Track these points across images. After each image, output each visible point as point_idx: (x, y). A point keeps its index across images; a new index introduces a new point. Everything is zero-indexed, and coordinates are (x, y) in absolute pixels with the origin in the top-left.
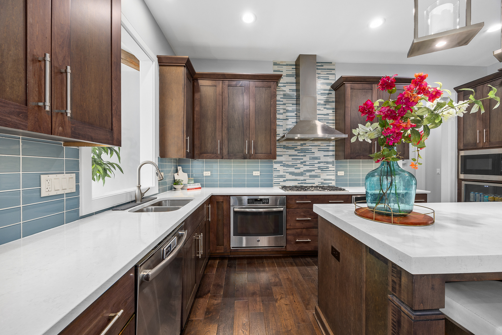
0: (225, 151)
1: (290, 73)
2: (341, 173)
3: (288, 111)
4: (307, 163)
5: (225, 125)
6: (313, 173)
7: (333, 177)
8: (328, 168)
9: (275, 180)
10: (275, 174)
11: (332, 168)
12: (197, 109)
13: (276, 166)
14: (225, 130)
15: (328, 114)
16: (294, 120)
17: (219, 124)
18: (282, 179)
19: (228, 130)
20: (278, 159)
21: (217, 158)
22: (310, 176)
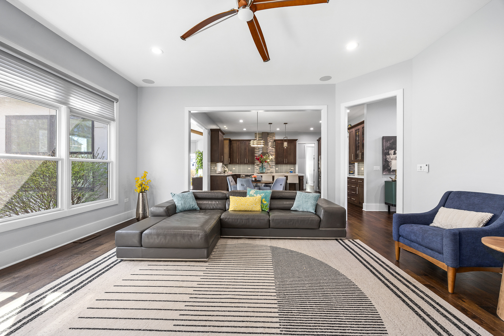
0: (239, 162)
1: (260, 136)
2: (277, 169)
3: (259, 149)
4: (266, 165)
5: (239, 154)
6: (268, 169)
7: (275, 170)
8: (273, 167)
9: (255, 171)
10: (255, 169)
11: (274, 167)
12: (231, 150)
13: (255, 166)
14: (239, 156)
15: (273, 150)
16: (262, 152)
17: (237, 154)
18: (257, 171)
19: (240, 155)
20: (256, 164)
21: (237, 164)
22: (267, 170)
